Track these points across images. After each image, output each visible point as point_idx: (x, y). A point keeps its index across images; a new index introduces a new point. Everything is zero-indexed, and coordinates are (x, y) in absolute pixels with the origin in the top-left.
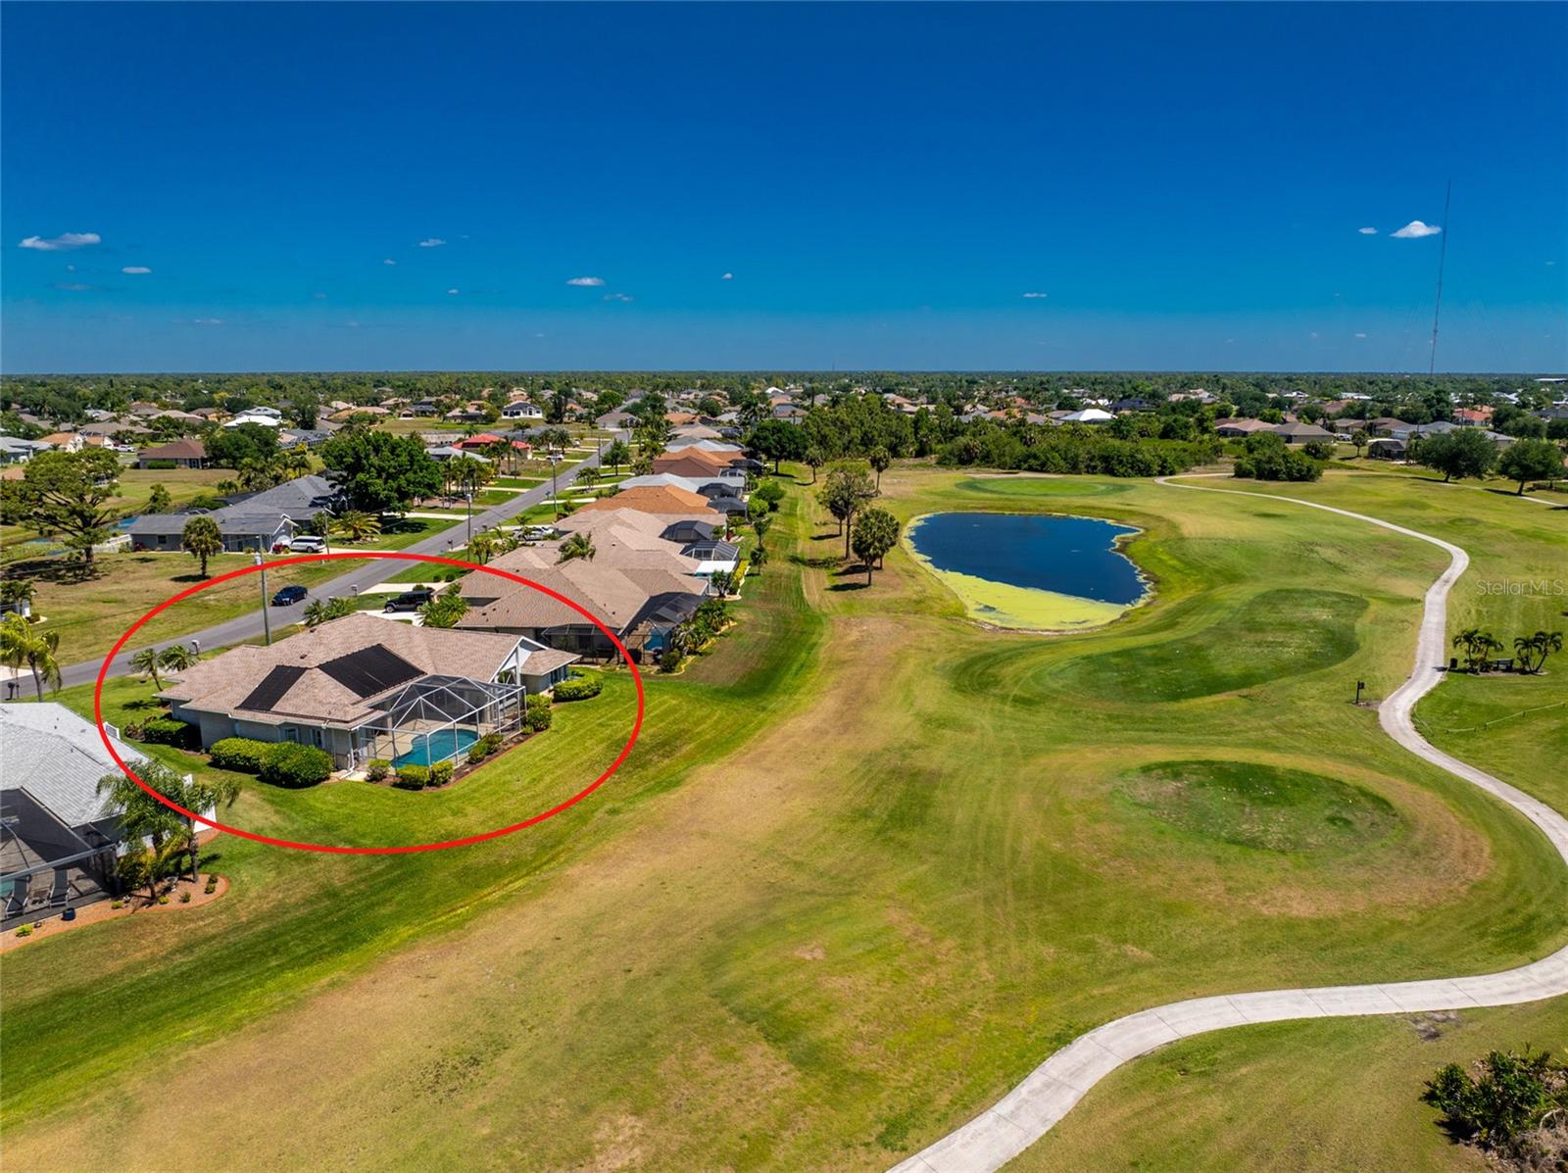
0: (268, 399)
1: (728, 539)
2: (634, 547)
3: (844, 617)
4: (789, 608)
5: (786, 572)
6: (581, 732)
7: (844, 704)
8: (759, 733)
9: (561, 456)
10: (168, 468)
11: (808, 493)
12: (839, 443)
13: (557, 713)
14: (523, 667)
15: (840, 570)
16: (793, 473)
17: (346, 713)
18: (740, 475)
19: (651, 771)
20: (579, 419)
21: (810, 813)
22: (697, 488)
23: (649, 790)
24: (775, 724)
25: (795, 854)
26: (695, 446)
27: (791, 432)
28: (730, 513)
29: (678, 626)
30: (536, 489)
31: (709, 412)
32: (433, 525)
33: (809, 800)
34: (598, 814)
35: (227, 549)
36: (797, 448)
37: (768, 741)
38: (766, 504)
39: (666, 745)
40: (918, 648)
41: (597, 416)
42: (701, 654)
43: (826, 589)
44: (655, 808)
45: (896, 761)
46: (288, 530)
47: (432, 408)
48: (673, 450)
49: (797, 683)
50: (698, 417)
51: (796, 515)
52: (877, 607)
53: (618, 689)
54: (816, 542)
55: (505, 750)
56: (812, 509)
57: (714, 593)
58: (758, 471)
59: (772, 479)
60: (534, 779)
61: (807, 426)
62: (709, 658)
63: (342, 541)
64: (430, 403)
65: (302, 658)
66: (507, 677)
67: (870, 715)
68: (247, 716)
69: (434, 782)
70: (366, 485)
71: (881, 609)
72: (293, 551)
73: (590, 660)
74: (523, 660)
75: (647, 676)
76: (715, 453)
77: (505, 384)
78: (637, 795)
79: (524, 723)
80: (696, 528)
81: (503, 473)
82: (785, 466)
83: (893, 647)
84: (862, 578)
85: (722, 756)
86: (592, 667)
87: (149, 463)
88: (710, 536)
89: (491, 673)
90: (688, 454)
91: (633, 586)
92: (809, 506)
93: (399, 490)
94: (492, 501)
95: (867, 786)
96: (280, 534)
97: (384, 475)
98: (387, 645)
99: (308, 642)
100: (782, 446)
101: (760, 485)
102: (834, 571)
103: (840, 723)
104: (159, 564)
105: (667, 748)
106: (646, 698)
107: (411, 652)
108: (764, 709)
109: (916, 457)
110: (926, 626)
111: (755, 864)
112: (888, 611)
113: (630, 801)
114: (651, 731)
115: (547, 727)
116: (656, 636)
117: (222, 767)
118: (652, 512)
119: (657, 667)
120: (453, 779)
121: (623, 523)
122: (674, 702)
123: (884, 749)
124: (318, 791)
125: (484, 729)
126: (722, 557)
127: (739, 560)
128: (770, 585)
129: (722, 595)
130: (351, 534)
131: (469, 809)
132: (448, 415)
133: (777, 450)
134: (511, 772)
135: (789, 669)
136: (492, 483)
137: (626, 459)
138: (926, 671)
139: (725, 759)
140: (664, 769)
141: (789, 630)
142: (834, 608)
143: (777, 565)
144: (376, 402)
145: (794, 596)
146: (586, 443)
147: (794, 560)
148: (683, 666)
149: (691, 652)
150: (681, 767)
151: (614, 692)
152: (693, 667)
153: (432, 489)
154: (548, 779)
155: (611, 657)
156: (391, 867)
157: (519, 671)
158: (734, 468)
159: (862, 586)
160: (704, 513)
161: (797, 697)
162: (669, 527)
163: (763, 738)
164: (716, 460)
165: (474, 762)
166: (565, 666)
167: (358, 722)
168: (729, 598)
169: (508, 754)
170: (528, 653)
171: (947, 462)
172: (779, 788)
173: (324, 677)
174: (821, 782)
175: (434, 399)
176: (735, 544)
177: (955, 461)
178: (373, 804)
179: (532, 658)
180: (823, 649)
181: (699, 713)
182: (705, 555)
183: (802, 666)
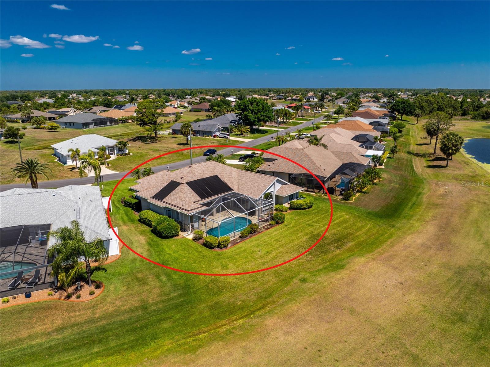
0: (236, 94)
1: (380, 143)
2: (339, 143)
3: (435, 181)
4: (407, 174)
5: (406, 158)
6: (298, 228)
7: (440, 230)
8: (390, 241)
9: (320, 111)
10: (199, 111)
11: (414, 127)
12: (428, 109)
13: (288, 216)
14: (277, 192)
15: (431, 159)
16: (408, 120)
17: (189, 206)
18: (387, 119)
19: (329, 256)
20: (329, 101)
21: (422, 309)
22: (369, 123)
23: (325, 268)
24: (399, 237)
25: (412, 346)
26: (369, 108)
27: (409, 104)
28: (382, 132)
29: (353, 179)
30: (309, 122)
31: (376, 99)
32: (270, 131)
33: (421, 297)
34: (295, 281)
35: (199, 135)
36: (411, 110)
37: (395, 248)
38: (397, 130)
39: (339, 241)
40: (479, 202)
41: (335, 100)
42: (363, 192)
43: (425, 167)
44: (326, 283)
45: (477, 277)
46: (219, 130)
47: (283, 97)
48: (361, 110)
49: (411, 213)
50: (372, 100)
51: (410, 135)
52: (451, 177)
53: (320, 206)
54: (419, 146)
55: (259, 232)
56: (416, 133)
57: (372, 164)
58: (394, 118)
59: (399, 121)
60: (268, 252)
61: (415, 102)
62: (367, 195)
63: (237, 135)
64: (282, 96)
65: (181, 178)
66: (268, 196)
67: (456, 240)
68: (154, 201)
69: (219, 246)
70: (247, 116)
71: (453, 179)
72: (220, 137)
73: (311, 190)
74: (277, 189)
75: (336, 201)
76: (377, 111)
77: (307, 91)
78: (318, 270)
79: (272, 219)
80: (367, 137)
81: (299, 116)
82: (405, 117)
83: (464, 199)
84: (443, 163)
85: (368, 252)
86: (311, 193)
87: (194, 110)
88: (373, 140)
89: (261, 193)
90: (366, 110)
91: (336, 158)
92: (415, 132)
93: (258, 118)
94: (292, 125)
95: (459, 293)
96: (216, 131)
97: (254, 113)
98: (220, 176)
99: (187, 171)
100: (404, 109)
101: (394, 124)
102: (428, 159)
103: (438, 243)
104: (177, 139)
105: (340, 243)
106: (334, 213)
107: (230, 180)
108: (393, 226)
109: (461, 116)
110: (480, 190)
111: (383, 348)
112: (457, 179)
113: (314, 274)
114: (333, 231)
115: (282, 222)
116: (343, 182)
117: (142, 222)
118: (349, 130)
119: (341, 197)
120: (229, 246)
121: (337, 133)
122: (347, 217)
123: (469, 266)
124: (171, 241)
125: (254, 220)
126: (377, 149)
127: (385, 151)
128: (398, 163)
129: (376, 166)
130: (239, 133)
131: (231, 265)
132: (287, 99)
133: (402, 110)
134: (258, 246)
135: (407, 205)
136: (294, 119)
137: (342, 112)
138: (485, 215)
139: (370, 255)
140: (336, 256)
141: (407, 185)
142: (429, 176)
143: (402, 155)
144: (267, 95)
145: (409, 168)
146: (330, 108)
147: (409, 153)
148: (354, 198)
149: (358, 191)
150: (345, 256)
151: (319, 207)
152: (358, 199)
153: (270, 119)
154: (274, 253)
155: (320, 190)
156: (180, 296)
157: (275, 193)
158: (384, 116)
159: (443, 167)
160: (371, 131)
161: (411, 221)
162: (356, 136)
163: (392, 245)
164: (377, 113)
165: (243, 237)
166: (297, 193)
167: (193, 211)
168: (379, 167)
169: (260, 235)
170: (280, 185)
171: (476, 118)
172: (401, 283)
173: (187, 188)
174: (428, 284)
175: (284, 94)
176: (384, 145)
177: (481, 117)
178: (189, 254)
179: (281, 188)
180: (425, 196)
181: (359, 224)
182: (370, 148)
183: (414, 204)
